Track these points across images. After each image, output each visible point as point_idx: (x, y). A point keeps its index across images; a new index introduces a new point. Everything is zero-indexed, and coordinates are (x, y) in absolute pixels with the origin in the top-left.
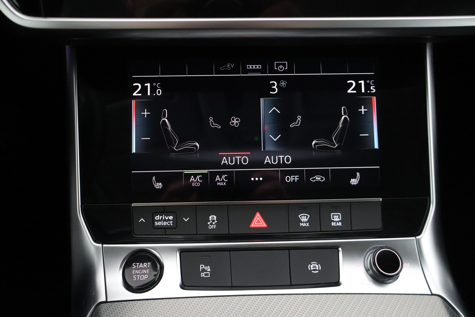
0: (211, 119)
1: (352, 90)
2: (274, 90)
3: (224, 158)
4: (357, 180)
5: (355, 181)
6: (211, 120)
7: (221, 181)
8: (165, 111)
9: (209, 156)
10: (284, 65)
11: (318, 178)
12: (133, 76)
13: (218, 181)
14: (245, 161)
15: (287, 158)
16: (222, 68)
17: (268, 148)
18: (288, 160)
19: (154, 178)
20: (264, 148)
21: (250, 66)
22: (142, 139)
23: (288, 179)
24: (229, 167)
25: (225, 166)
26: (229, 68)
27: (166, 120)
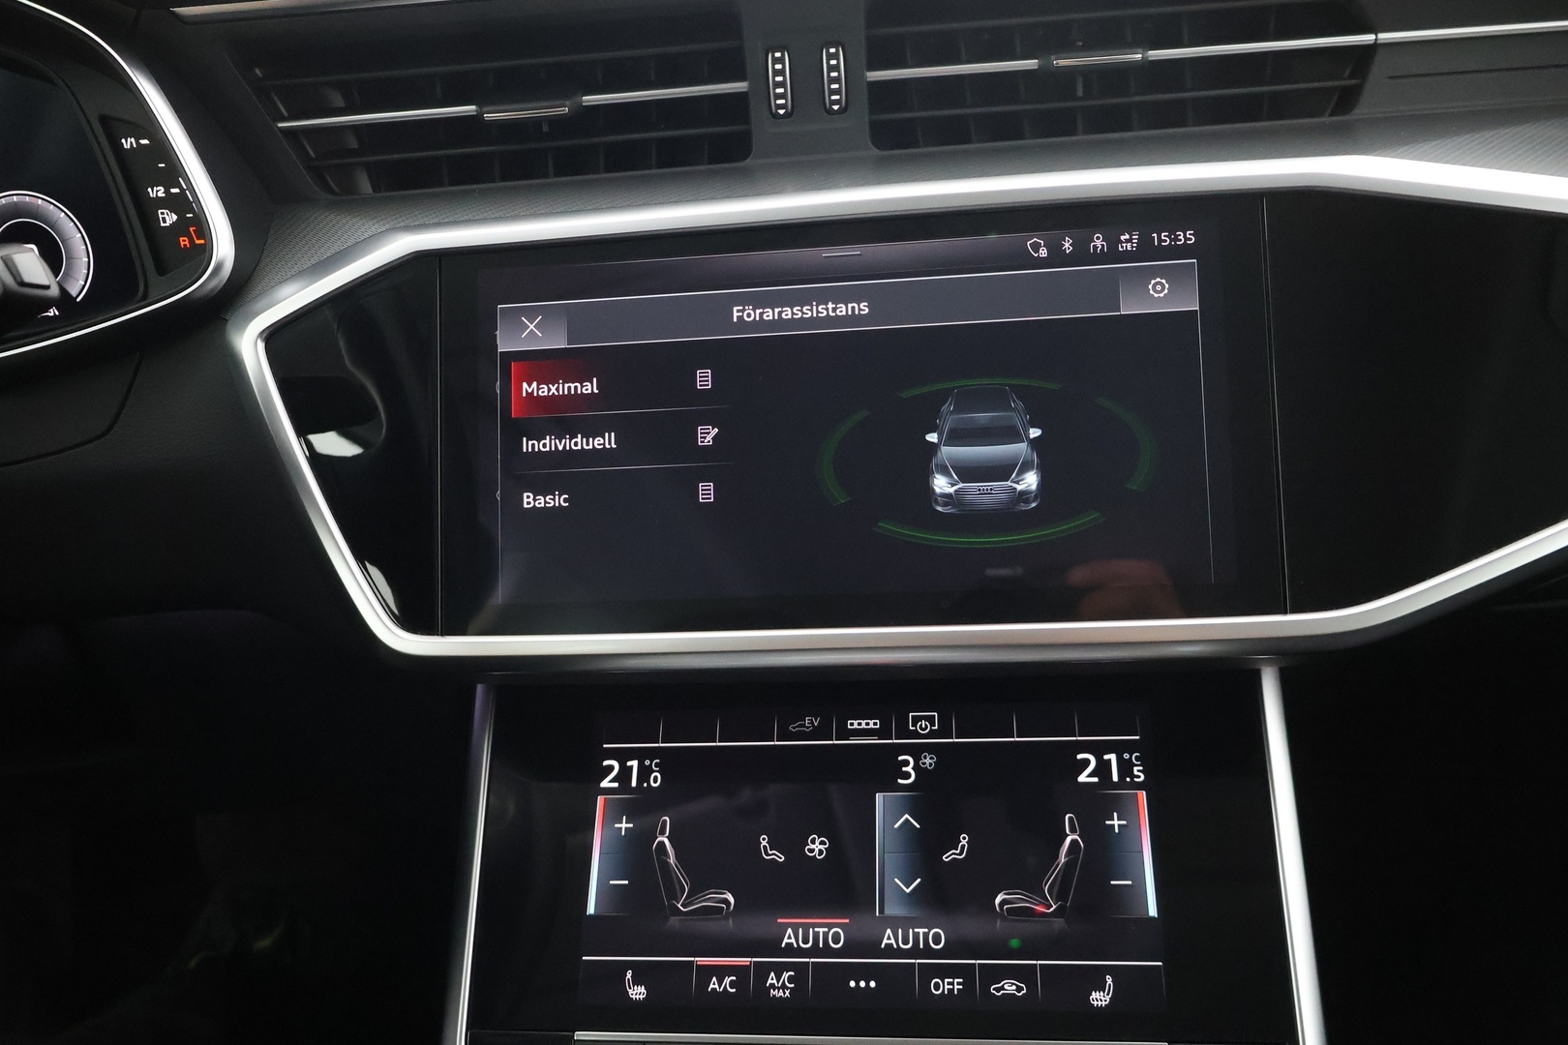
0: (764, 839)
1: (1089, 776)
2: (907, 776)
3: (790, 931)
4: (1108, 994)
5: (1103, 999)
6: (764, 843)
7: (780, 985)
8: (665, 821)
9: (756, 926)
10: (931, 720)
11: (1010, 987)
12: (605, 746)
13: (772, 986)
14: (836, 940)
15: (933, 935)
16: (794, 728)
17: (892, 910)
18: (937, 941)
19: (629, 974)
20: (882, 911)
21: (856, 722)
22: (611, 882)
23: (937, 986)
24: (800, 952)
25: (790, 951)
26: (808, 728)
27: (667, 842)
